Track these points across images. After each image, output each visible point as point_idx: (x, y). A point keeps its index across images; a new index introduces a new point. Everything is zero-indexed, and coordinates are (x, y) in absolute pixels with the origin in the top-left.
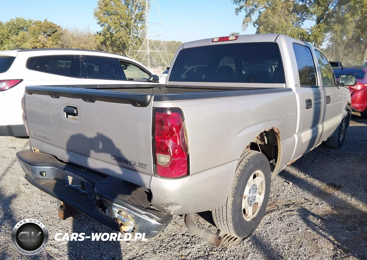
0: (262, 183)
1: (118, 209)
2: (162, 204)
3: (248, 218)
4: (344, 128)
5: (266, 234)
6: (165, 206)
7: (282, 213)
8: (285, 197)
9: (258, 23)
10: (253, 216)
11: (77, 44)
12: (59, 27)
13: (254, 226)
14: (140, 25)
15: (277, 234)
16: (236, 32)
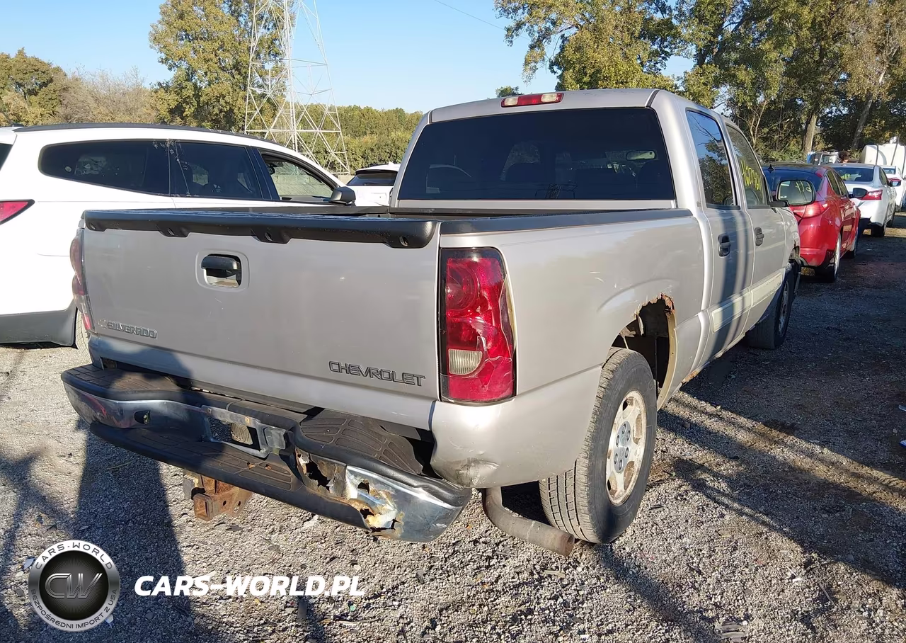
0: (639, 418)
1: (358, 478)
2: (458, 462)
3: (617, 498)
4: (785, 302)
5: (656, 528)
6: (463, 467)
7: (680, 487)
8: (681, 453)
9: (560, 62)
10: (625, 492)
11: (107, 115)
12: (58, 70)
13: (631, 512)
14: (269, 66)
15: (679, 528)
16: (513, 87)
